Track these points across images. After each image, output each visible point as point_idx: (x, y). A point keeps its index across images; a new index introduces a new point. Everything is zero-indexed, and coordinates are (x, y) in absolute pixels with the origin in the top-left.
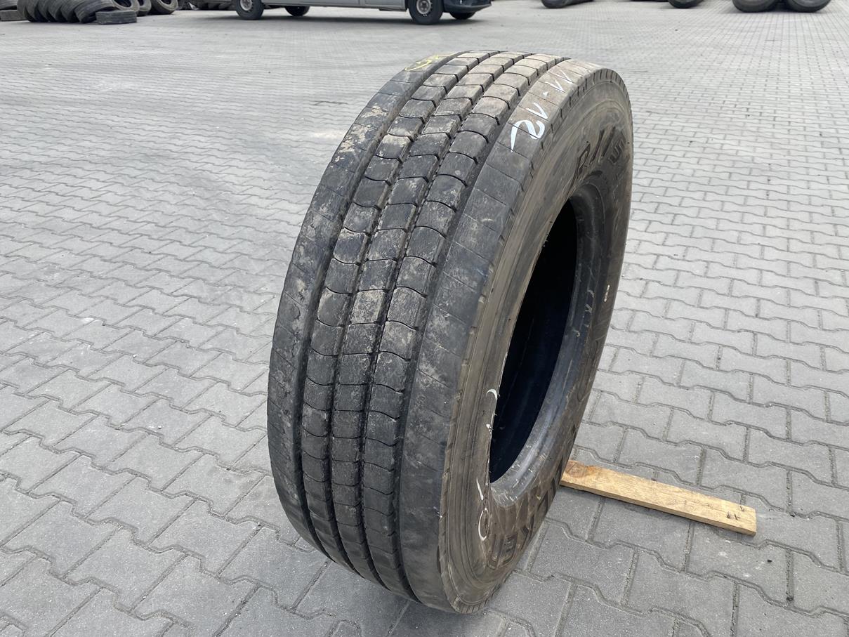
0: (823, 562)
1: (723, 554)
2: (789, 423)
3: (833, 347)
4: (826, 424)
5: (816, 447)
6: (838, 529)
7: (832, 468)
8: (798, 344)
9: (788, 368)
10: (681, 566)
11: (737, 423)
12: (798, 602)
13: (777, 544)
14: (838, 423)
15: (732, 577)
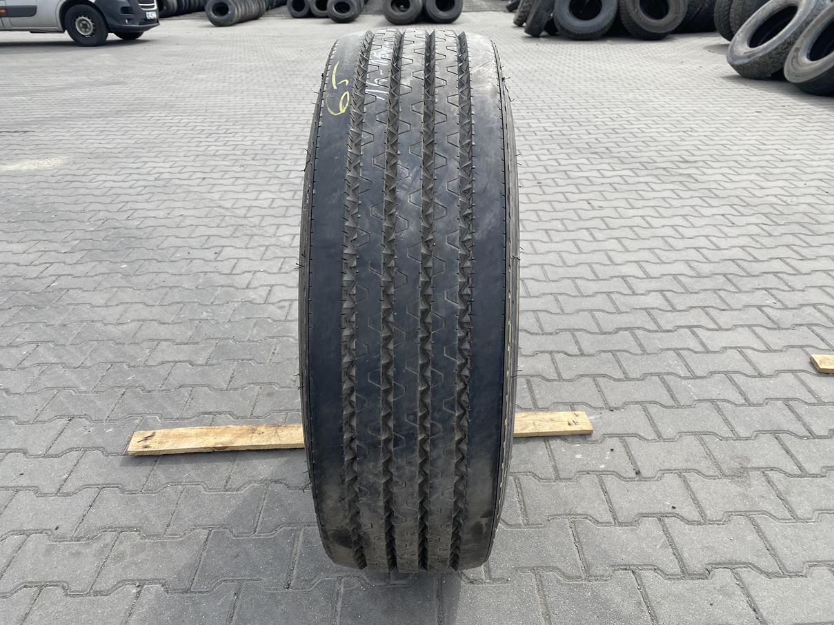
0: (646, 437)
1: (578, 456)
2: (577, 342)
3: (580, 278)
4: (602, 336)
5: (603, 355)
6: (644, 411)
7: (620, 367)
8: (556, 281)
9: (557, 300)
10: (553, 477)
11: (542, 352)
12: (644, 473)
13: (611, 436)
14: (609, 333)
15: (593, 471)
